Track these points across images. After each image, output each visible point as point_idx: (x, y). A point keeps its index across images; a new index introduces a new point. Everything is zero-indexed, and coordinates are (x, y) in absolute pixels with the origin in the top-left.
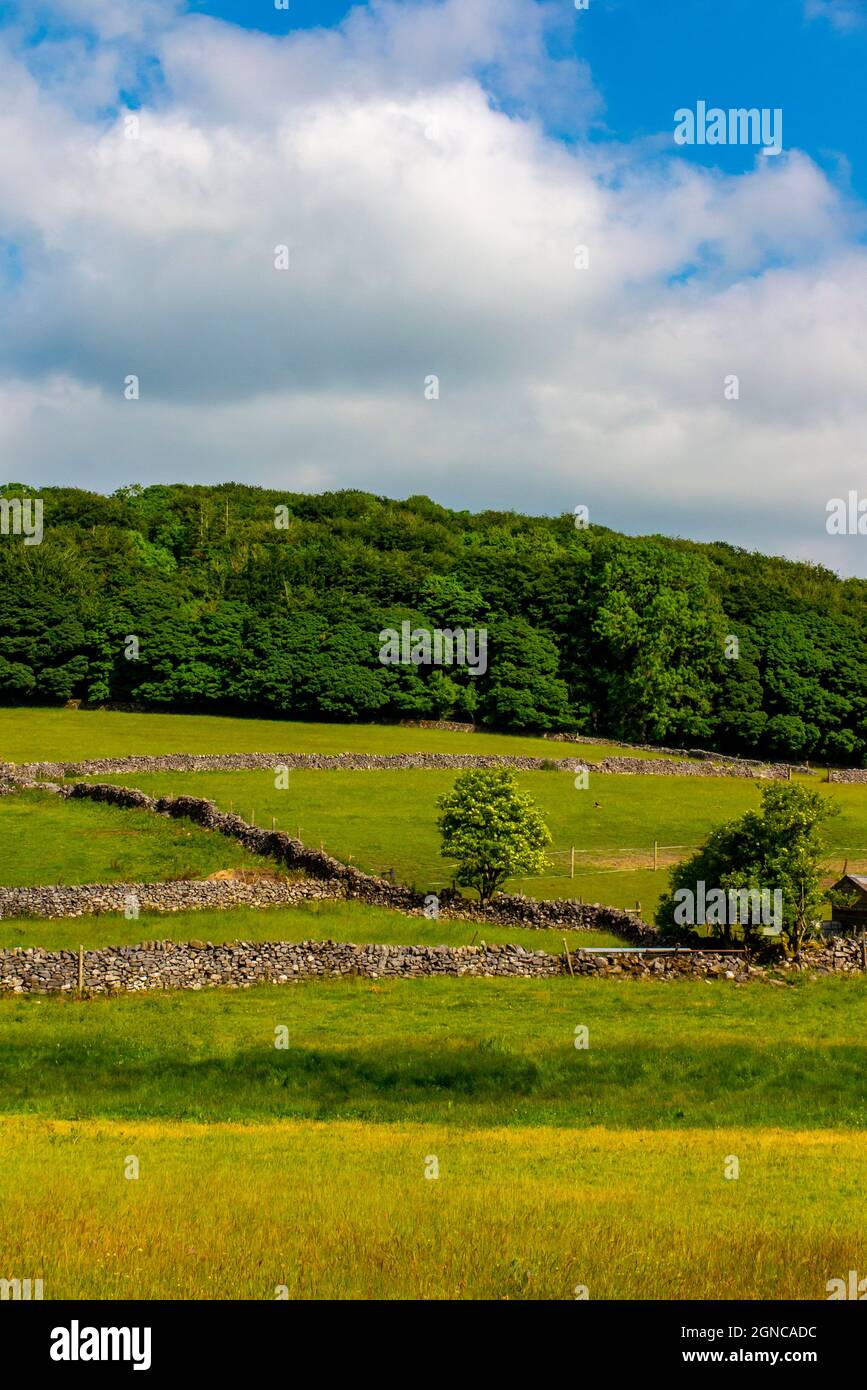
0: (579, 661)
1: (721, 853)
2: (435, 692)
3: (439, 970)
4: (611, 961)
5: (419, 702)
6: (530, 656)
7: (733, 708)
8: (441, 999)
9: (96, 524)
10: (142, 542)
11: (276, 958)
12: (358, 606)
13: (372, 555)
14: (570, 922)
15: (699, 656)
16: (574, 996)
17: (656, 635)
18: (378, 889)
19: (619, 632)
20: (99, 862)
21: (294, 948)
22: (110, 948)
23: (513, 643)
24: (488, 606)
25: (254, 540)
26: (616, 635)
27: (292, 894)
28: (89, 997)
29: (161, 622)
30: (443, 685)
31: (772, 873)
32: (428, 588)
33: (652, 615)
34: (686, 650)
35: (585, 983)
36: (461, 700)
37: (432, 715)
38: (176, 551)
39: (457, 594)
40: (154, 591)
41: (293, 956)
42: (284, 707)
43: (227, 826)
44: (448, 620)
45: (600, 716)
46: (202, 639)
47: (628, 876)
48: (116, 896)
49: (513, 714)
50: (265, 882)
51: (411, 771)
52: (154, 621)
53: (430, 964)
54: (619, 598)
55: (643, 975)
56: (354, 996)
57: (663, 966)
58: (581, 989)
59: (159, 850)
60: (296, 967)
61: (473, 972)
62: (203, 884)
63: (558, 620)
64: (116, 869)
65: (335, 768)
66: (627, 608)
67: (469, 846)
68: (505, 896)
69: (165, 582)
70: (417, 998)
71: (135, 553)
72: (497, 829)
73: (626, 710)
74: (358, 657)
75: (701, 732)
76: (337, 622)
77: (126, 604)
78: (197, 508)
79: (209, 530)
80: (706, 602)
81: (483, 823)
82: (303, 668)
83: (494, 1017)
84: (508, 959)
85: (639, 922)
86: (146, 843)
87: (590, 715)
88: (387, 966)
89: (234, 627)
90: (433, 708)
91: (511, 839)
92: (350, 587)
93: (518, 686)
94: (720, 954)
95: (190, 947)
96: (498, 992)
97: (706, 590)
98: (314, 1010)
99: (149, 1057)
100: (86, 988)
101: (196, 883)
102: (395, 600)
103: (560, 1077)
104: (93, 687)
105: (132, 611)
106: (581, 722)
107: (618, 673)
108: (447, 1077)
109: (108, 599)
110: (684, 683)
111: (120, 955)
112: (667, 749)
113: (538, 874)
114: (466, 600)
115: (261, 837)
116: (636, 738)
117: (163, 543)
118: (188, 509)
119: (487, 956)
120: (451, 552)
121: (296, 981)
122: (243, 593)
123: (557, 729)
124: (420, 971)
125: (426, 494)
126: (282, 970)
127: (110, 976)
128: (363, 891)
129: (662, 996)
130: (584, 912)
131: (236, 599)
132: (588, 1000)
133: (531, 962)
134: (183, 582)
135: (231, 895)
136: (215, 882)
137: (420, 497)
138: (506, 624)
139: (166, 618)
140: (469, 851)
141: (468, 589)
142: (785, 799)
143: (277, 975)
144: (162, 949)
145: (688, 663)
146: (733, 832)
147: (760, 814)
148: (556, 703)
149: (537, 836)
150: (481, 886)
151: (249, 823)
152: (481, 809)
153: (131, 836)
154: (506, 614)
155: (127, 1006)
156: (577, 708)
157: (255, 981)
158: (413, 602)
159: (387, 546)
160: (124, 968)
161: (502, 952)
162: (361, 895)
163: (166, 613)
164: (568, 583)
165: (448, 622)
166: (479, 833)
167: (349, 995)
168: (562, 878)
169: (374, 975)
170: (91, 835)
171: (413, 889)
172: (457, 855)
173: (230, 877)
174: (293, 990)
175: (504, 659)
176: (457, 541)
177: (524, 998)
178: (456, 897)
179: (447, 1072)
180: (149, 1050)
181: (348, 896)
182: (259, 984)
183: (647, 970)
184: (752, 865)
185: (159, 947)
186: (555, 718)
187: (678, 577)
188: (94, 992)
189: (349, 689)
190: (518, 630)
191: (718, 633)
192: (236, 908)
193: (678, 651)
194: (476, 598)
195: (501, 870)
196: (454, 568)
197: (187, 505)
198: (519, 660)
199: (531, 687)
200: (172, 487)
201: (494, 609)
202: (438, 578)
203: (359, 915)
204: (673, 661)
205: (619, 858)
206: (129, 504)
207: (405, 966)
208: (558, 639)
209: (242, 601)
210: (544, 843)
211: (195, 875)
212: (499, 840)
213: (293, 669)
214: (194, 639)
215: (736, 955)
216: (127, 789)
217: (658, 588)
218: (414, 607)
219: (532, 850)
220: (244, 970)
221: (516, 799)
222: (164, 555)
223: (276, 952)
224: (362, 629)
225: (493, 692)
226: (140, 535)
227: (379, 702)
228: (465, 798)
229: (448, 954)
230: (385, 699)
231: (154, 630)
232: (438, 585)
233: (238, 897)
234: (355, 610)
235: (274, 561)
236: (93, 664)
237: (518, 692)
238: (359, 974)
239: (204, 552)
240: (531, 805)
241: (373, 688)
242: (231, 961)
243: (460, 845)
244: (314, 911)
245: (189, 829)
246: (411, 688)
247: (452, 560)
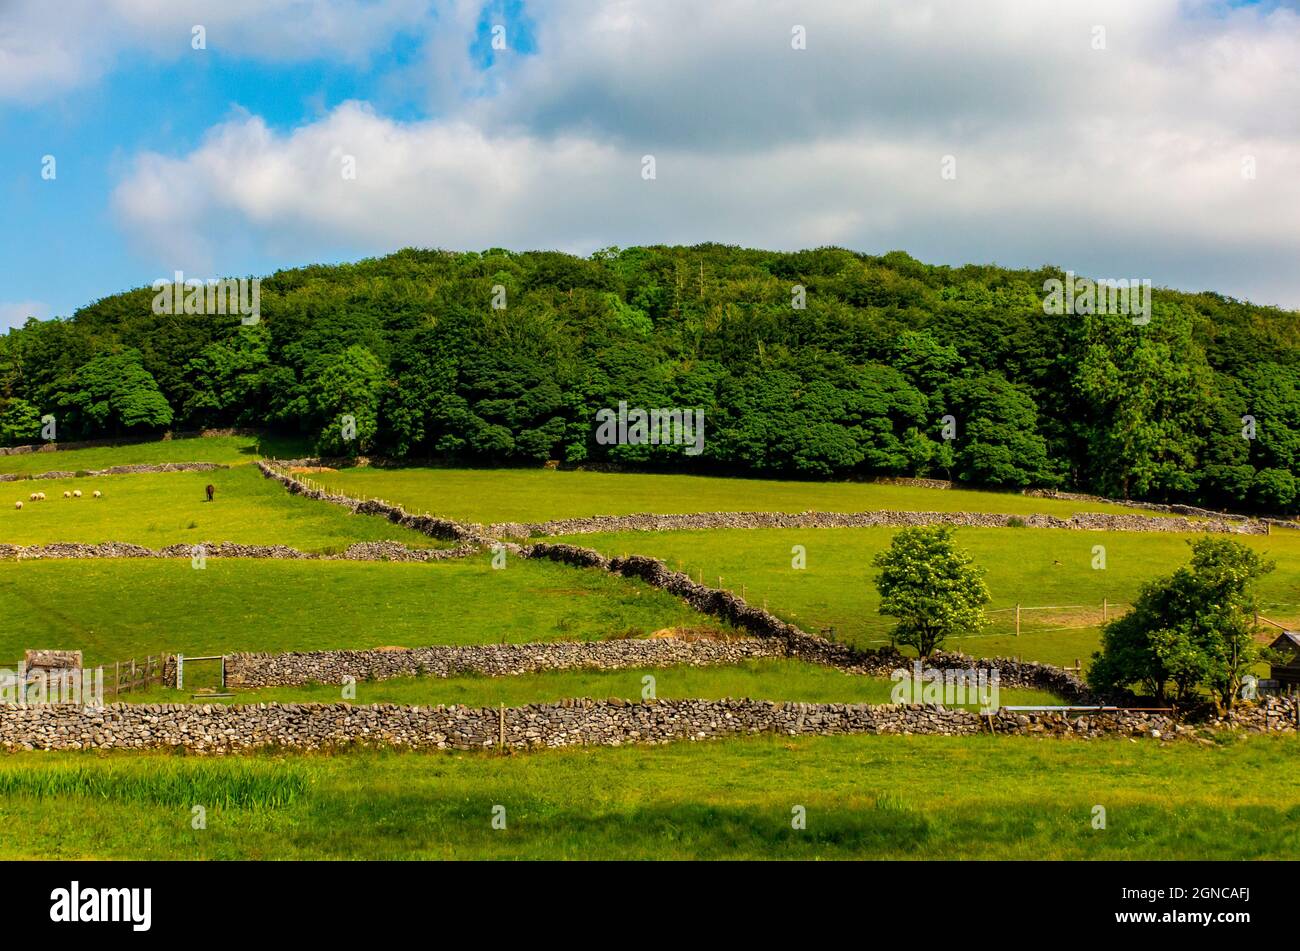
0: (1058, 416)
1: (1150, 610)
2: (910, 449)
3: (857, 728)
4: (1033, 719)
5: (894, 459)
6: (1007, 411)
7: (1218, 462)
8: (856, 756)
9: (574, 287)
10: (619, 303)
11: (694, 715)
12: (832, 363)
13: (845, 312)
14: (1008, 681)
15: (1182, 409)
16: (990, 754)
17: (1137, 388)
18: (817, 647)
19: (1099, 386)
20: (547, 621)
21: (712, 705)
22: (530, 705)
23: (990, 399)
24: (964, 361)
25: (729, 299)
26: (1096, 389)
27: (732, 652)
28: (509, 753)
29: (636, 383)
30: (918, 442)
31: (1204, 630)
32: (903, 344)
33: (1133, 368)
34: (1169, 403)
35: (1005, 741)
36: (937, 457)
37: (908, 472)
38: (653, 313)
39: (932, 349)
40: (629, 352)
41: (711, 713)
42: (759, 466)
43: (675, 585)
44: (923, 376)
45: (1080, 472)
46: (676, 399)
47: (1075, 635)
48: (557, 654)
49: (990, 471)
50: (705, 640)
51: (875, 529)
52: (630, 382)
53: (849, 722)
54: (1099, 352)
55: (1066, 733)
56: (770, 753)
57: (1086, 725)
58: (1000, 748)
59: (606, 609)
60: (714, 725)
61: (892, 730)
62: (642, 642)
63: (1035, 374)
64: (563, 627)
65: (798, 526)
66: (1108, 362)
67: (907, 604)
68: (944, 654)
69: (641, 342)
70: (833, 755)
71: (611, 315)
72: (934, 587)
73: (1106, 464)
74: (832, 415)
75: (1185, 486)
76: (810, 380)
77: (602, 366)
78: (673, 268)
79: (684, 290)
80: (1189, 354)
81: (920, 581)
82: (777, 427)
83: (905, 774)
84: (928, 717)
85: (1075, 679)
86: (595, 602)
87: (1070, 470)
88: (804, 723)
89: (708, 387)
90: (909, 465)
91: (948, 596)
92: (823, 345)
93: (995, 442)
94: (1146, 712)
95: (609, 704)
96: (913, 750)
97: (1188, 341)
98: (728, 767)
99: (552, 812)
100: (508, 744)
101: (636, 641)
102: (869, 357)
103: (949, 834)
104: (570, 448)
105: (608, 372)
106: (1061, 478)
107: (1098, 428)
108: (837, 834)
109: (585, 361)
110: (1167, 437)
111: (541, 712)
112: (1149, 505)
113: (977, 632)
114: (941, 355)
115: (707, 596)
116: (1117, 493)
117: (640, 306)
118: (665, 270)
119: (906, 714)
120: (927, 308)
121: (714, 738)
122: (717, 352)
123: (1036, 485)
124: (838, 729)
125: (903, 250)
126: (700, 727)
127: (531, 733)
128: (802, 649)
129: (1082, 754)
130: (1023, 670)
131: (710, 359)
132: (1004, 758)
133: (951, 720)
134: (658, 343)
135: (671, 653)
136: (655, 641)
137: (898, 253)
138: (983, 379)
139: (642, 379)
140: (906, 609)
141: (942, 344)
142: (1215, 555)
143: (695, 733)
144: (581, 706)
145: (1172, 416)
146: (1162, 588)
147: (1191, 570)
148: (1034, 458)
149: (975, 593)
150: (920, 644)
151: (697, 582)
152: (917, 566)
153: (581, 595)
154: (982, 369)
155: (545, 761)
156: (1056, 464)
157: (674, 738)
158: (888, 359)
159: (862, 302)
160: (544, 725)
161: (922, 710)
162: (800, 653)
163: (642, 374)
164: (1046, 337)
165: (923, 378)
166: (915, 590)
167: (765, 752)
168: (1008, 636)
169: (792, 732)
170: (542, 595)
171: (852, 649)
172: (895, 613)
173: (670, 635)
174: (710, 746)
175: (980, 415)
176: (933, 297)
177: (939, 756)
178: (894, 655)
179: (838, 828)
180: (554, 805)
181: (788, 654)
182: (678, 741)
183: (1070, 728)
184: (1183, 623)
185: (578, 704)
186: (1033, 474)
187: (1159, 329)
188: (515, 748)
189: (823, 448)
190: (995, 385)
191: (1202, 385)
192: (676, 667)
193: (1160, 404)
194: (952, 352)
195: (940, 628)
196: (929, 323)
197: (664, 266)
198: (996, 416)
199: (1008, 442)
200: (650, 248)
201: (970, 364)
202: (913, 334)
203: (797, 672)
204: (1156, 415)
205: (1069, 615)
206: (607, 267)
207: (823, 723)
208: (1036, 393)
209: (716, 361)
210: (984, 601)
211: (637, 633)
212: (936, 598)
213: (768, 429)
214: (669, 399)
215: (1163, 713)
216: (583, 549)
217: (1139, 340)
218: (889, 363)
219: (970, 607)
220: (662, 727)
221: (954, 557)
222: (640, 316)
223: (693, 710)
224: (836, 386)
225: (969, 448)
226: (617, 297)
227: (853, 460)
228: (900, 557)
229: (867, 712)
230: (859, 457)
231: (629, 390)
232: (913, 341)
233: (677, 655)
234: (829, 368)
235: (748, 320)
236: (569, 425)
237: (995, 448)
238: (777, 731)
239: (680, 313)
240: (969, 562)
241: (847, 446)
242: (649, 718)
243: (897, 602)
244: (754, 668)
245: (639, 588)
246: (886, 445)
247: (928, 315)
